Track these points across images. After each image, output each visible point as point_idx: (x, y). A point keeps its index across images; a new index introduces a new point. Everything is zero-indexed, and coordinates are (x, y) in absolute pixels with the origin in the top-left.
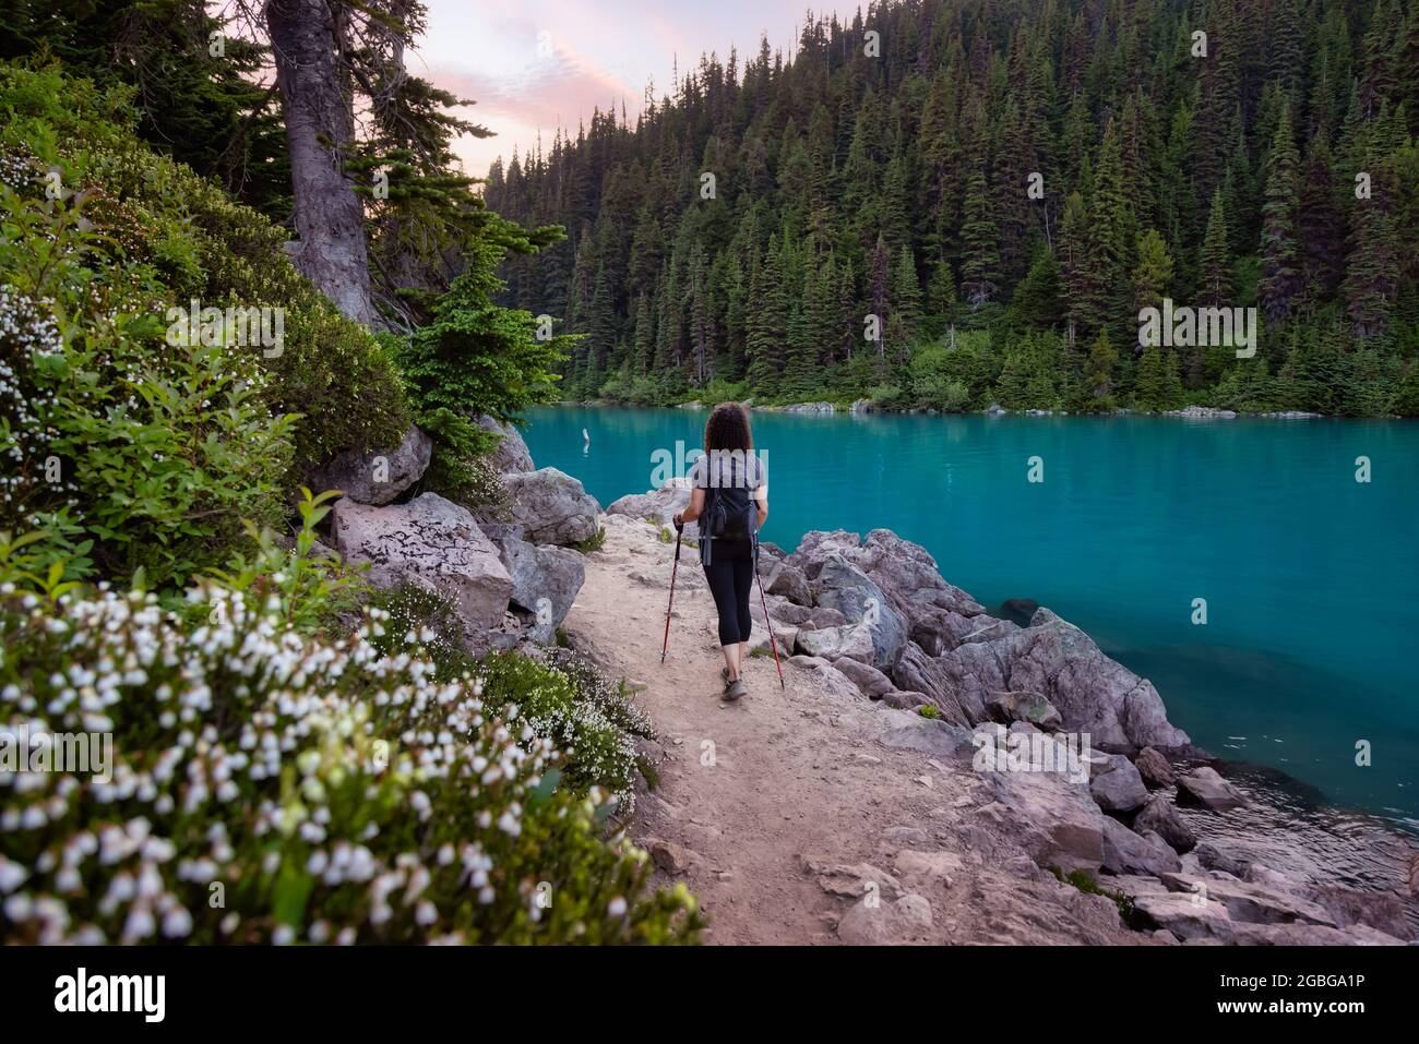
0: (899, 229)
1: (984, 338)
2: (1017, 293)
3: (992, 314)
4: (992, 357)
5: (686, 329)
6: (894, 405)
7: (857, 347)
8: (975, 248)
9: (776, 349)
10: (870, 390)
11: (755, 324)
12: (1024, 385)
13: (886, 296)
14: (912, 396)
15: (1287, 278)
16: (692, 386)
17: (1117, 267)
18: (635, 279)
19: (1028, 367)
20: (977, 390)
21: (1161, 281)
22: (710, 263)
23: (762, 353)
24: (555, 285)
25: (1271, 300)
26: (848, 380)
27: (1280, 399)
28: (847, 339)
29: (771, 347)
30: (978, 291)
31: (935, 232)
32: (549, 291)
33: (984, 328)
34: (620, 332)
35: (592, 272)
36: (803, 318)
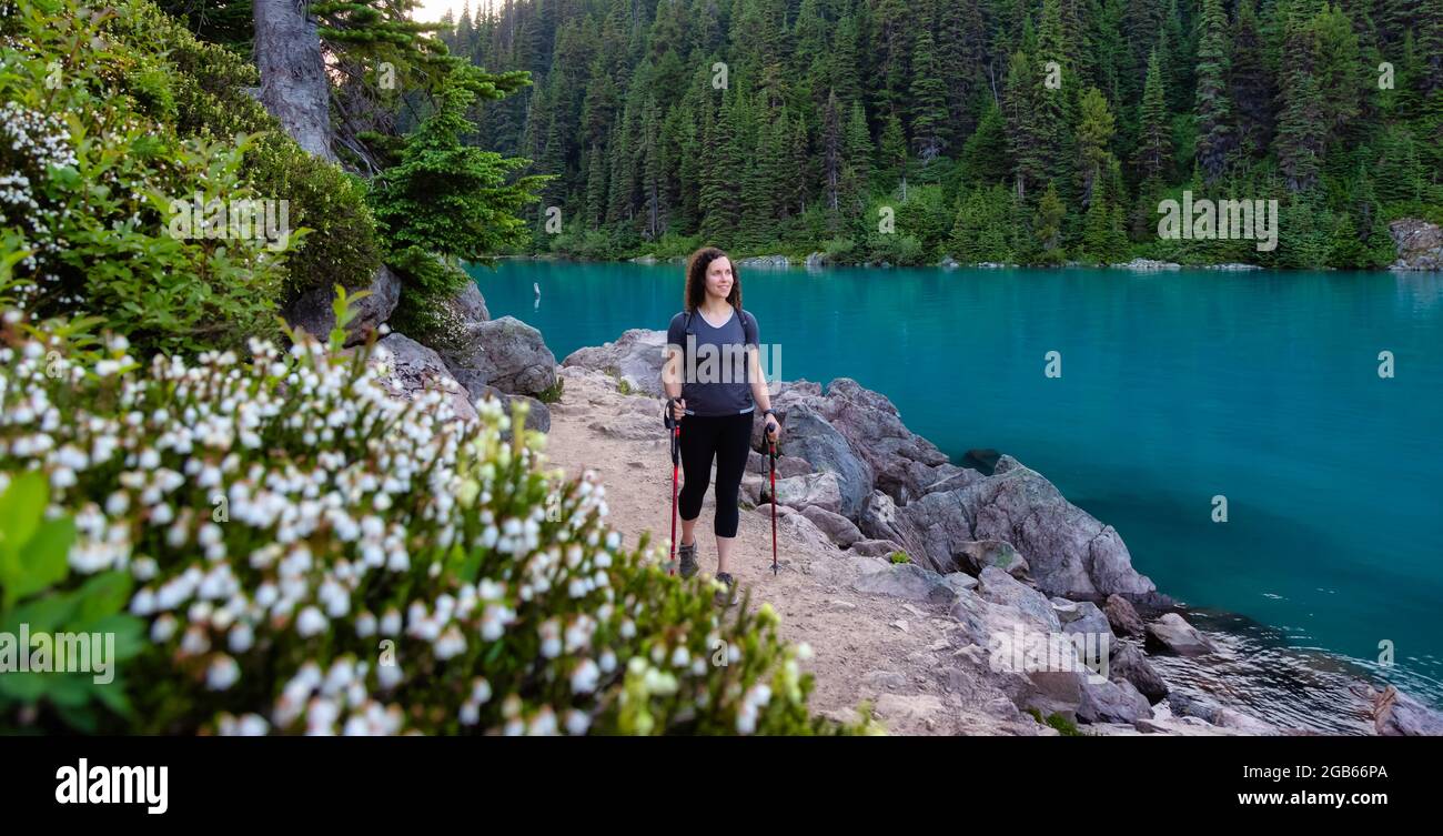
0: (850, 85)
1: (936, 192)
2: (967, 147)
3: (943, 169)
4: (944, 210)
5: (639, 182)
6: (849, 259)
7: (811, 201)
8: (924, 104)
9: (730, 203)
10: (825, 243)
11: (709, 177)
12: (977, 238)
13: (839, 150)
14: (866, 249)
15: (1222, 135)
16: (645, 240)
17: (1062, 124)
18: (588, 133)
19: (979, 220)
20: (930, 243)
21: (1105, 136)
22: (663, 117)
23: (716, 206)
24: (505, 138)
25: (1209, 156)
26: (802, 234)
27: (1222, 252)
28: (800, 193)
29: (725, 201)
30: (929, 146)
31: (885, 88)
32: (499, 143)
33: (935, 182)
34: (571, 185)
35: (544, 125)
36: (756, 172)
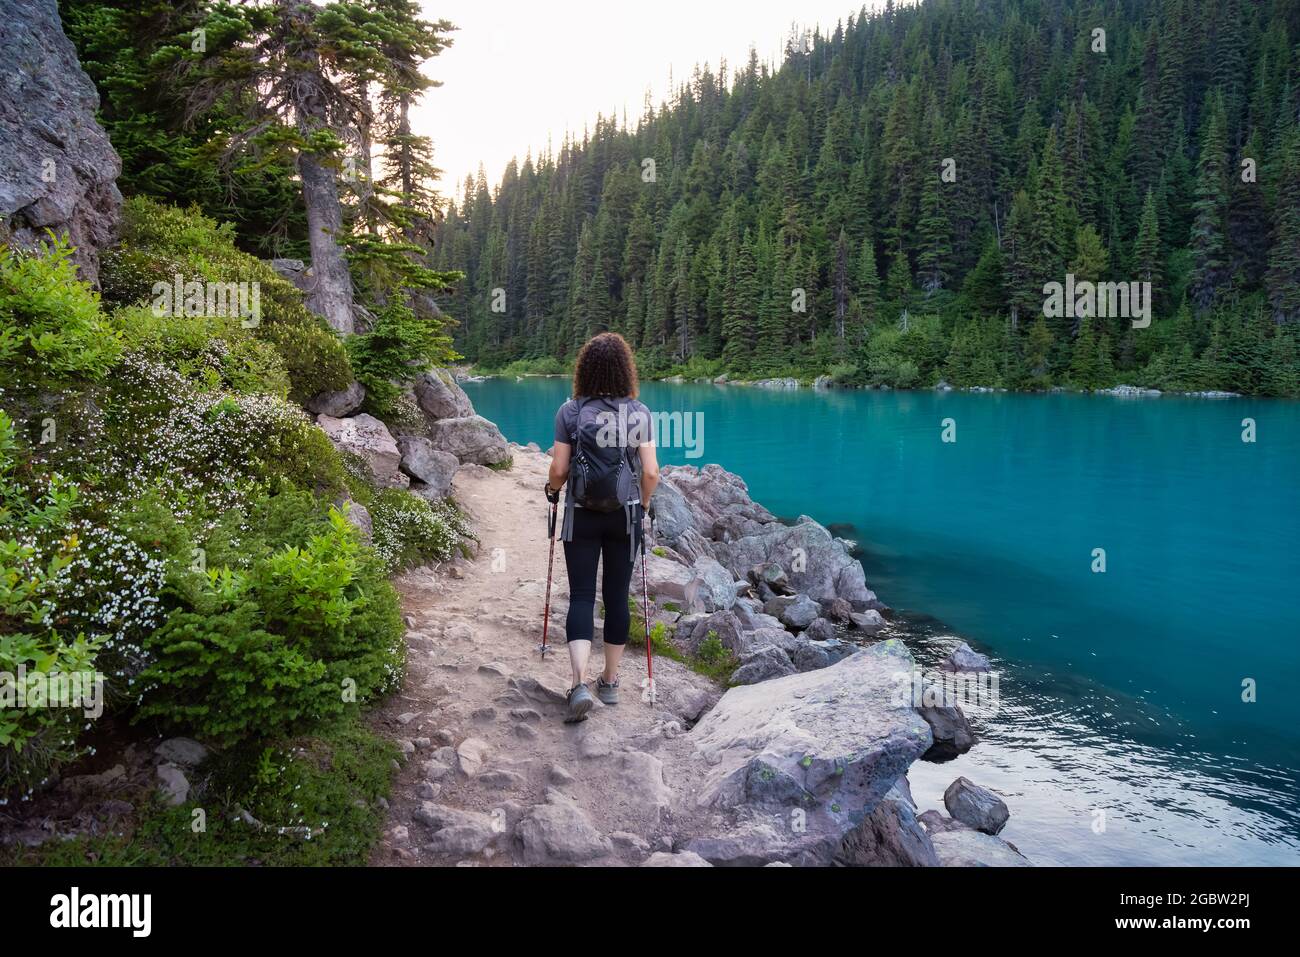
0: (862, 224)
1: (935, 322)
2: (966, 281)
3: (944, 301)
4: (941, 338)
5: (671, 312)
6: (851, 381)
7: (821, 329)
8: (929, 241)
9: (748, 331)
10: (831, 367)
11: (731, 308)
12: (969, 364)
13: (847, 284)
14: (867, 373)
15: (1215, 269)
16: (675, 363)
17: (1057, 259)
18: (629, 267)
19: (973, 348)
20: (926, 368)
21: (1096, 272)
22: (694, 253)
23: (736, 333)
24: (559, 271)
25: (1200, 289)
26: (811, 358)
27: (1201, 380)
28: (811, 322)
29: (744, 329)
30: (933, 279)
31: (894, 226)
32: (554, 276)
33: (935, 313)
34: (614, 313)
35: (591, 261)
36: (772, 303)
